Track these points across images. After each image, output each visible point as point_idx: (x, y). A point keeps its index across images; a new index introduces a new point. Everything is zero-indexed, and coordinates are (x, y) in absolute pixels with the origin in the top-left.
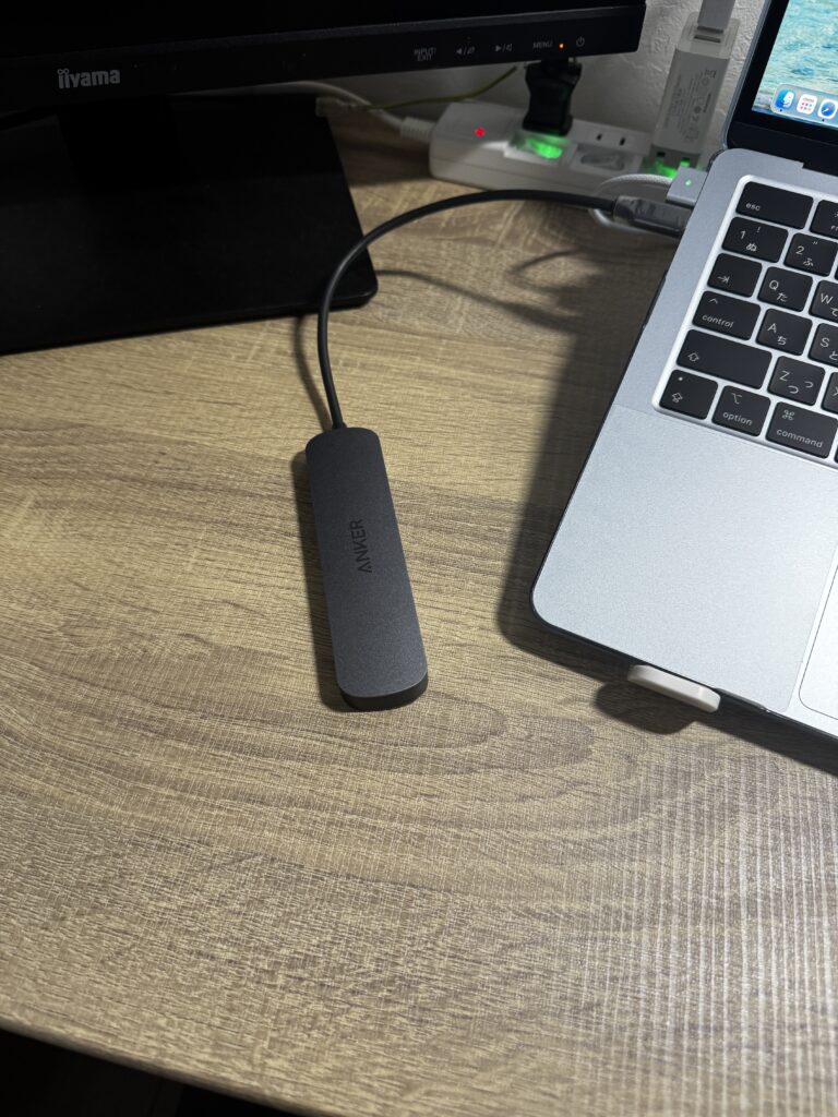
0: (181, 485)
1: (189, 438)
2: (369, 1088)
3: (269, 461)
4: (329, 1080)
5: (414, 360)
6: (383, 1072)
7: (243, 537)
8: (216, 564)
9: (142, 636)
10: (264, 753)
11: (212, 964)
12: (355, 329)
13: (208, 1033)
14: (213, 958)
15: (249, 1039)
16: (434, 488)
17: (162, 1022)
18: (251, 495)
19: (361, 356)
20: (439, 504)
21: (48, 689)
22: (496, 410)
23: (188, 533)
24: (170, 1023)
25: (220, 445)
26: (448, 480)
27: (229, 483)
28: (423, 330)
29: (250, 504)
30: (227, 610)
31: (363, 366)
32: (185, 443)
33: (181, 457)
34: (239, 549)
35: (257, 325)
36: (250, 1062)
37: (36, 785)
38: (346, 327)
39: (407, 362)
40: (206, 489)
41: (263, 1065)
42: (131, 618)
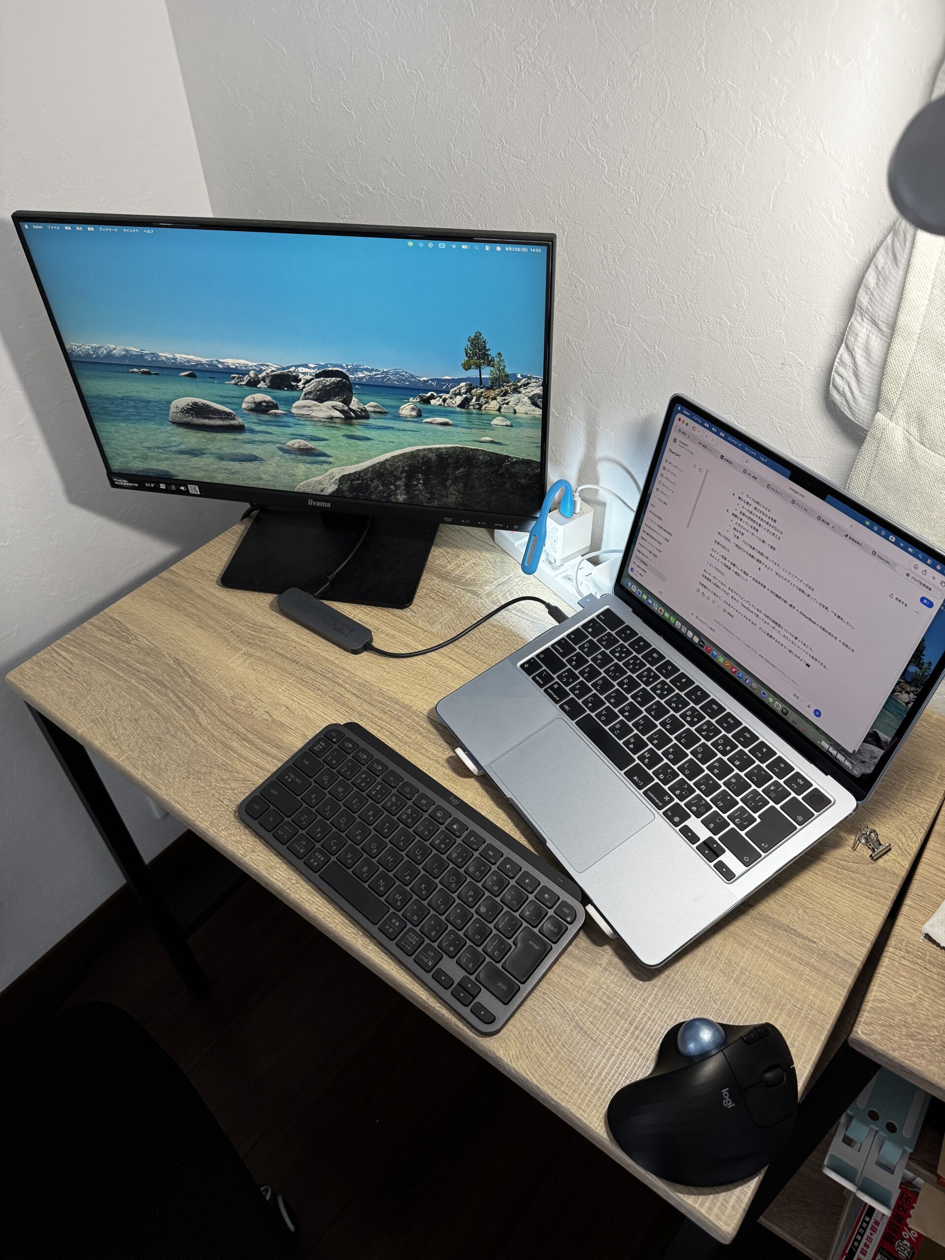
0: (294, 661)
1: (306, 644)
2: (244, 848)
3: (328, 661)
4: (235, 842)
5: (408, 637)
6: (250, 846)
7: (303, 686)
8: (289, 692)
9: (253, 707)
10: (268, 755)
11: (221, 804)
12: (395, 618)
13: (211, 819)
14: (222, 802)
15: (220, 825)
16: (381, 690)
17: (201, 812)
18: (315, 672)
19: (389, 630)
20: (378, 695)
21: (217, 715)
22: (425, 667)
23: (286, 678)
24: (203, 813)
25: (316, 650)
26: (388, 688)
27: (310, 665)
28: (421, 626)
29: (312, 675)
30: (284, 708)
31: (387, 635)
32: (305, 646)
33: (300, 651)
34: (300, 689)
35: (358, 606)
36: (218, 830)
37: (200, 741)
38: (392, 616)
39: (406, 638)
40: (302, 665)
41: (220, 832)
42: (253, 701)
